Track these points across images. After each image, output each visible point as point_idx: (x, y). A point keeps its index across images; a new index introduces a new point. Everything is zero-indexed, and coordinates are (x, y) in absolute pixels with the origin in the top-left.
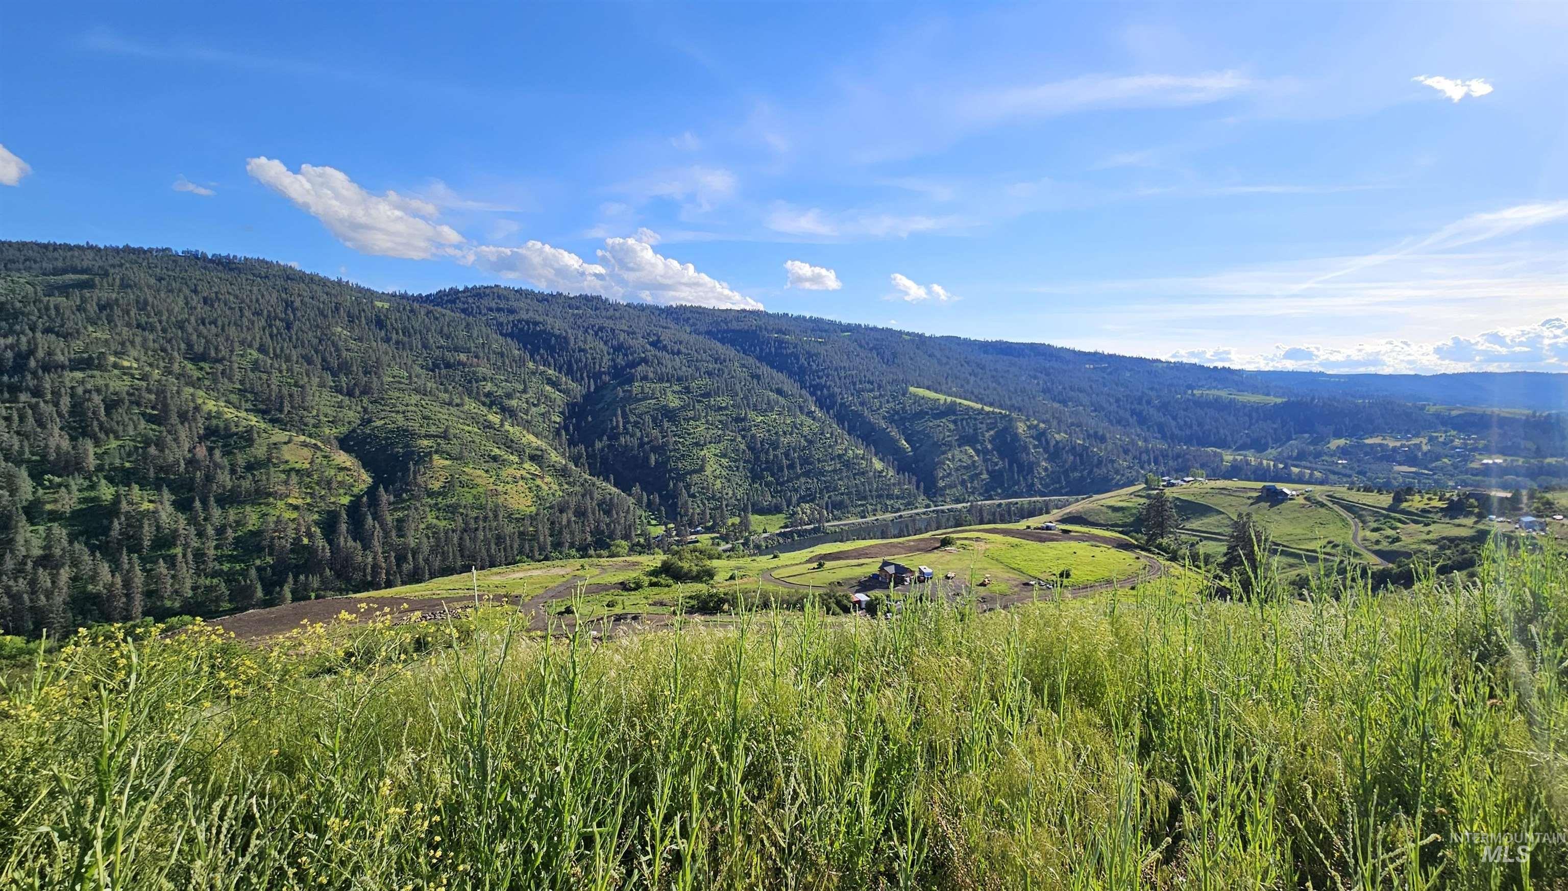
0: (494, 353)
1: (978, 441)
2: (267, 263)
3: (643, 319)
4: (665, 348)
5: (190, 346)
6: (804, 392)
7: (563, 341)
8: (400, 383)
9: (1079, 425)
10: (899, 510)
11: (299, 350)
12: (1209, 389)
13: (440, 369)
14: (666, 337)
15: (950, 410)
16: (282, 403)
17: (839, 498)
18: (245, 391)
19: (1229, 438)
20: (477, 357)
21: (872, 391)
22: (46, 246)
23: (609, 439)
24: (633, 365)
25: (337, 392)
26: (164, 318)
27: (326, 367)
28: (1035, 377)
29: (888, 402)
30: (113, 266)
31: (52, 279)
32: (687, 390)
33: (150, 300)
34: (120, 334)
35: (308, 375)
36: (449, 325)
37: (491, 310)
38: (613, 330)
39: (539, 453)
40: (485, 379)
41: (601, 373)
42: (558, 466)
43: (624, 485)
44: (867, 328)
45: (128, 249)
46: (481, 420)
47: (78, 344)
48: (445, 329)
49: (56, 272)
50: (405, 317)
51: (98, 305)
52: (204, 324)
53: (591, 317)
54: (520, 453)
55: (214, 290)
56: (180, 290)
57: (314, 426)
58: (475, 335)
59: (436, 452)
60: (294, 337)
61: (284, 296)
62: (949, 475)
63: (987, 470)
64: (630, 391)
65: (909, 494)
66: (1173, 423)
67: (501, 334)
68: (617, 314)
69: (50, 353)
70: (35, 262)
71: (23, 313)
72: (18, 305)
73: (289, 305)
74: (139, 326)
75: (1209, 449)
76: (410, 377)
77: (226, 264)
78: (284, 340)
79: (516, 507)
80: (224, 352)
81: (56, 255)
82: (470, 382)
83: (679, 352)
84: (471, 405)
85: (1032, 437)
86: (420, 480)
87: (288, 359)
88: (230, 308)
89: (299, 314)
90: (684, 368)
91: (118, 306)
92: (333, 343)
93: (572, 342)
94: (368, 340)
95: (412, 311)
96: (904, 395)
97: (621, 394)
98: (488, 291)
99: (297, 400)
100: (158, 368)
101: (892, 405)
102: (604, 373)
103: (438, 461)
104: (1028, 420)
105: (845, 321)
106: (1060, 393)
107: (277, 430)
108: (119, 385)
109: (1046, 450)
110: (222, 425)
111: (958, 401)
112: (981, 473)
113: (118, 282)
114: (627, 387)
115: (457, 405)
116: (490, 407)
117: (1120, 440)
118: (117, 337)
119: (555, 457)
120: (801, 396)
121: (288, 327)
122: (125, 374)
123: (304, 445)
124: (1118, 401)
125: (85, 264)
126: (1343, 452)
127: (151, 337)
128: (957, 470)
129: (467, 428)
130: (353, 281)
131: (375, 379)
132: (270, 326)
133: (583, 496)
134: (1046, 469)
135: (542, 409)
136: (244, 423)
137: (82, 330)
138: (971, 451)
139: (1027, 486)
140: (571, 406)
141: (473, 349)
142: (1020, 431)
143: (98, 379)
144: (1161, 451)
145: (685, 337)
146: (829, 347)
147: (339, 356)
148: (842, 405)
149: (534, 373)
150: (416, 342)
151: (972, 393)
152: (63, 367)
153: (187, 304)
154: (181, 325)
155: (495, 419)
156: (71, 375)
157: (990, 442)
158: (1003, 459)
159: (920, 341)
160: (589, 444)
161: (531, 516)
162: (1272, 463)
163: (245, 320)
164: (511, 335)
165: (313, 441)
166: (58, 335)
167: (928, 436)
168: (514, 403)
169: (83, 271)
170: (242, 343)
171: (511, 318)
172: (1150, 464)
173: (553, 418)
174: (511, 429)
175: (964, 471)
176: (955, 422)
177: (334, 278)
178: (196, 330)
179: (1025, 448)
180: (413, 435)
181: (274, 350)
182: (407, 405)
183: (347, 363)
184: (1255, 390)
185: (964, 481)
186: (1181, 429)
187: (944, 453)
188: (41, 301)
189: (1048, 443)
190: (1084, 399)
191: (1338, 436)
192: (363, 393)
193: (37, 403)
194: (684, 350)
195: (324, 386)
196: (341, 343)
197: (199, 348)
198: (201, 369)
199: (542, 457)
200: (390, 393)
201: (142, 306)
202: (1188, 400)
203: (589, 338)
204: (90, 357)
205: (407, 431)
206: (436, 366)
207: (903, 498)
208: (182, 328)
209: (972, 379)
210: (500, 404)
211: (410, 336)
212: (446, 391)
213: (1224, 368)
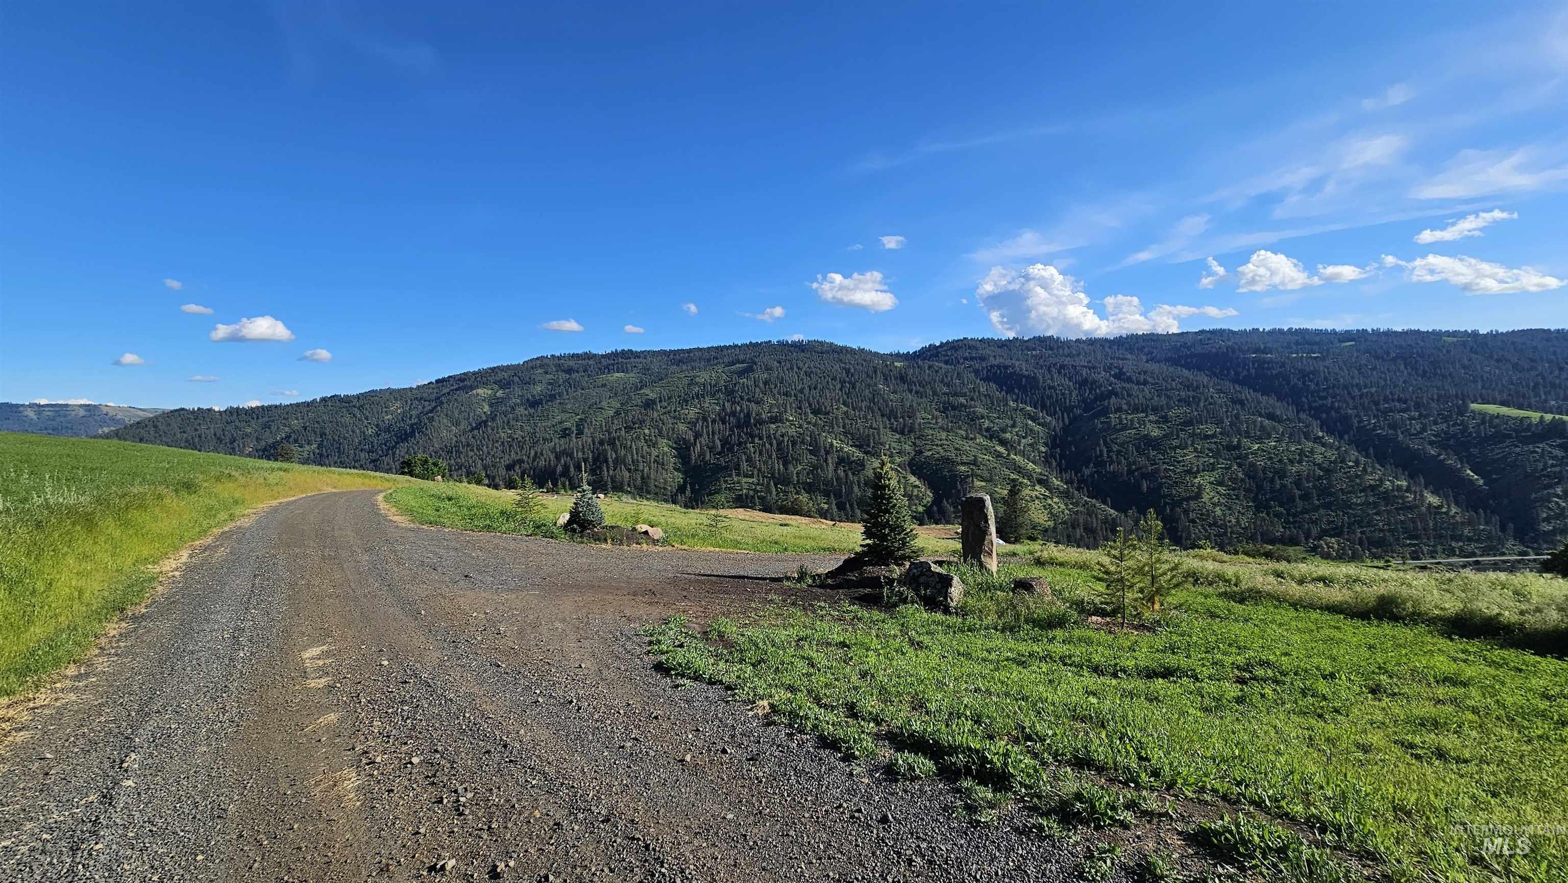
0: (984, 395)
6: (1303, 416)
8: (929, 423)
13: (948, 410)
15: (1551, 430)
20: (972, 399)
21: (1404, 411)
24: (1103, 397)
27: (883, 414)
29: (1435, 423)
51: (762, 382)
54: (1029, 477)
60: (859, 394)
64: (1108, 422)
72: (731, 386)
78: (854, 396)
82: (973, 420)
83: (1146, 382)
89: (856, 378)
90: (1156, 398)
93: (1041, 381)
94: (899, 392)
96: (1463, 413)
98: (959, 344)
101: (1442, 426)
102: (1075, 406)
110: (845, 456)
113: (763, 367)
114: (1104, 419)
120: (1300, 421)
121: (854, 388)
132: (843, 387)
136: (855, 454)
140: (1053, 437)
141: (968, 393)
148: (1361, 428)
163: (830, 384)
168: (1008, 436)
173: (1041, 448)
192: (910, 432)
195: (887, 428)
196: (885, 396)
199: (1045, 481)
212: (960, 428)
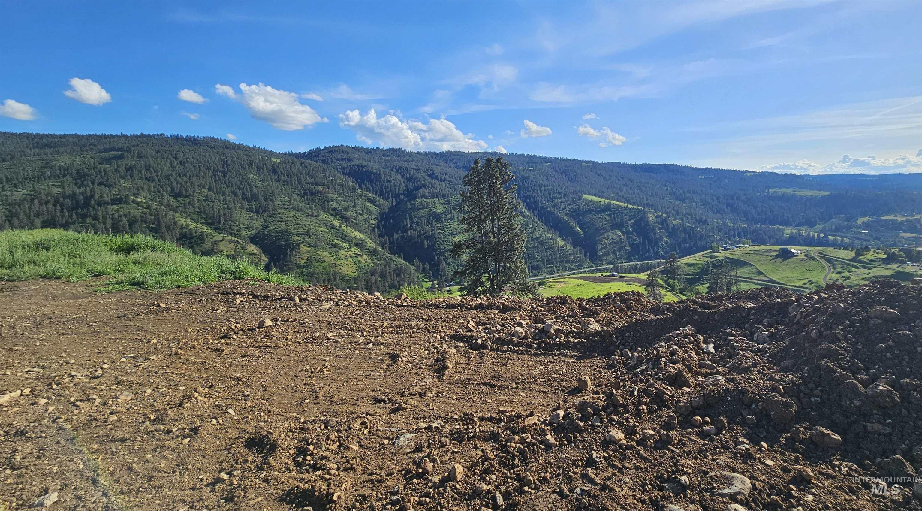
0: (338, 185)
1: (623, 227)
2: (215, 139)
3: (425, 161)
4: (436, 178)
5: (173, 189)
7: (378, 176)
8: (284, 205)
9: (691, 214)
10: (573, 269)
11: (230, 189)
12: (780, 188)
13: (307, 195)
14: (438, 171)
15: (607, 208)
16: (220, 218)
17: (536, 263)
18: (201, 212)
19: (791, 220)
20: (328, 188)
21: (560, 198)
22: (100, 136)
23: (402, 232)
24: (418, 188)
25: (250, 211)
26: (159, 174)
27: (244, 198)
28: (665, 186)
29: (570, 204)
30: (134, 146)
31: (104, 155)
32: (448, 202)
33: (152, 164)
34: (136, 184)
35: (234, 202)
36: (313, 170)
37: (338, 160)
38: (407, 168)
39: (360, 242)
40: (332, 201)
41: (399, 194)
42: (371, 249)
43: (409, 259)
44: (562, 160)
45: (142, 135)
46: (329, 224)
47: (115, 191)
48: (311, 172)
49: (106, 151)
50: (288, 166)
51: (125, 168)
52: (180, 176)
53: (395, 161)
54: (350, 242)
55: (186, 156)
56: (168, 158)
57: (238, 231)
58: (327, 175)
59: (302, 243)
60: (227, 181)
61: (223, 158)
62: (606, 247)
63: (629, 244)
64: (414, 204)
65: (580, 260)
66: (754, 211)
67: (344, 174)
68: (410, 159)
69: (101, 196)
70: (95, 145)
71: (88, 175)
72: (86, 170)
73: (225, 163)
74: (146, 179)
75: (776, 227)
76: (290, 201)
77: (193, 141)
78: (222, 183)
79: (346, 273)
80: (190, 192)
81: (105, 140)
82: (324, 202)
83: (445, 180)
84: (324, 216)
85: (658, 223)
86: (293, 259)
87: (224, 194)
88: (194, 166)
89: (230, 168)
90: (447, 189)
91: (136, 168)
92: (248, 183)
93: (383, 177)
94: (268, 181)
95: (293, 163)
96: (579, 200)
97: (409, 206)
98: (336, 149)
99: (228, 216)
100: (156, 202)
101: (572, 206)
102: (402, 194)
103: (303, 248)
104: (656, 212)
105: (548, 156)
106: (681, 194)
107: (217, 234)
108: (136, 212)
109: (667, 230)
110: (188, 232)
111: (612, 202)
112: (625, 246)
113: (136, 155)
114: (413, 202)
115: (316, 216)
116: (335, 216)
117: (717, 223)
118: (135, 186)
119: (370, 244)
121: (224, 176)
122: (139, 206)
123: (231, 241)
124: (718, 198)
125: (120, 145)
126: (866, 225)
127: (152, 185)
128: (610, 244)
129: (320, 229)
130: (262, 147)
131: (270, 203)
132: (215, 175)
133: (385, 266)
134: (667, 242)
135: (365, 216)
136: (200, 230)
137: (117, 183)
138: (619, 233)
139: (654, 253)
140: (382, 214)
141: (326, 183)
142: (651, 219)
143: (125, 209)
144: (743, 228)
145: (449, 170)
146: (536, 172)
147: (252, 191)
148: (542, 208)
149: (361, 196)
150: (295, 181)
151: (623, 197)
152: (108, 204)
153: (171, 165)
154: (168, 177)
155: (336, 223)
156: (112, 207)
157: (631, 227)
158: (639, 238)
159: (594, 166)
160: (391, 236)
161: (355, 278)
162: (816, 234)
163: (201, 172)
164: (349, 174)
165: (236, 239)
166: (105, 186)
167: (593, 225)
168: (348, 214)
169: (119, 150)
170: (199, 186)
171: (349, 164)
172: (734, 237)
173: (371, 222)
174: (345, 229)
175: (614, 245)
176: (610, 215)
177: (251, 146)
178: (176, 179)
179: (653, 230)
180: (290, 234)
181: (217, 189)
182: (288, 217)
183: (255, 194)
184: (811, 188)
185: (614, 251)
186: (759, 214)
187: (602, 234)
188: (97, 168)
189: (667, 225)
190: (697, 198)
191: (864, 215)
192: (264, 211)
193: (95, 224)
194: (448, 178)
195: (243, 208)
196: (252, 184)
197: (177, 190)
198: (178, 201)
199: (362, 244)
200: (279, 210)
201: (148, 167)
202: (765, 196)
203: (393, 173)
204: (121, 198)
205: (286, 232)
206: (305, 194)
207: (576, 262)
208: (169, 179)
209: (625, 188)
210: (341, 214)
211: (291, 177)
212: (310, 208)
213: (791, 174)
